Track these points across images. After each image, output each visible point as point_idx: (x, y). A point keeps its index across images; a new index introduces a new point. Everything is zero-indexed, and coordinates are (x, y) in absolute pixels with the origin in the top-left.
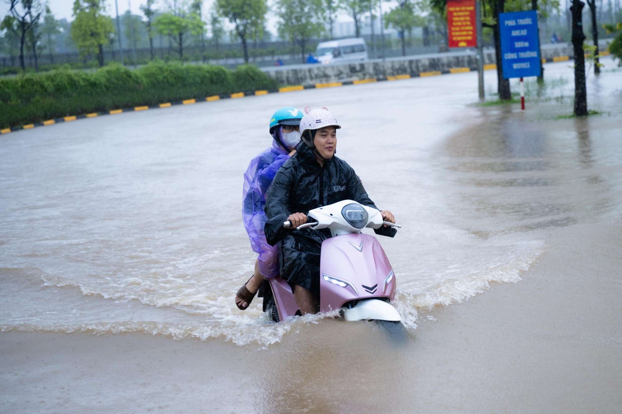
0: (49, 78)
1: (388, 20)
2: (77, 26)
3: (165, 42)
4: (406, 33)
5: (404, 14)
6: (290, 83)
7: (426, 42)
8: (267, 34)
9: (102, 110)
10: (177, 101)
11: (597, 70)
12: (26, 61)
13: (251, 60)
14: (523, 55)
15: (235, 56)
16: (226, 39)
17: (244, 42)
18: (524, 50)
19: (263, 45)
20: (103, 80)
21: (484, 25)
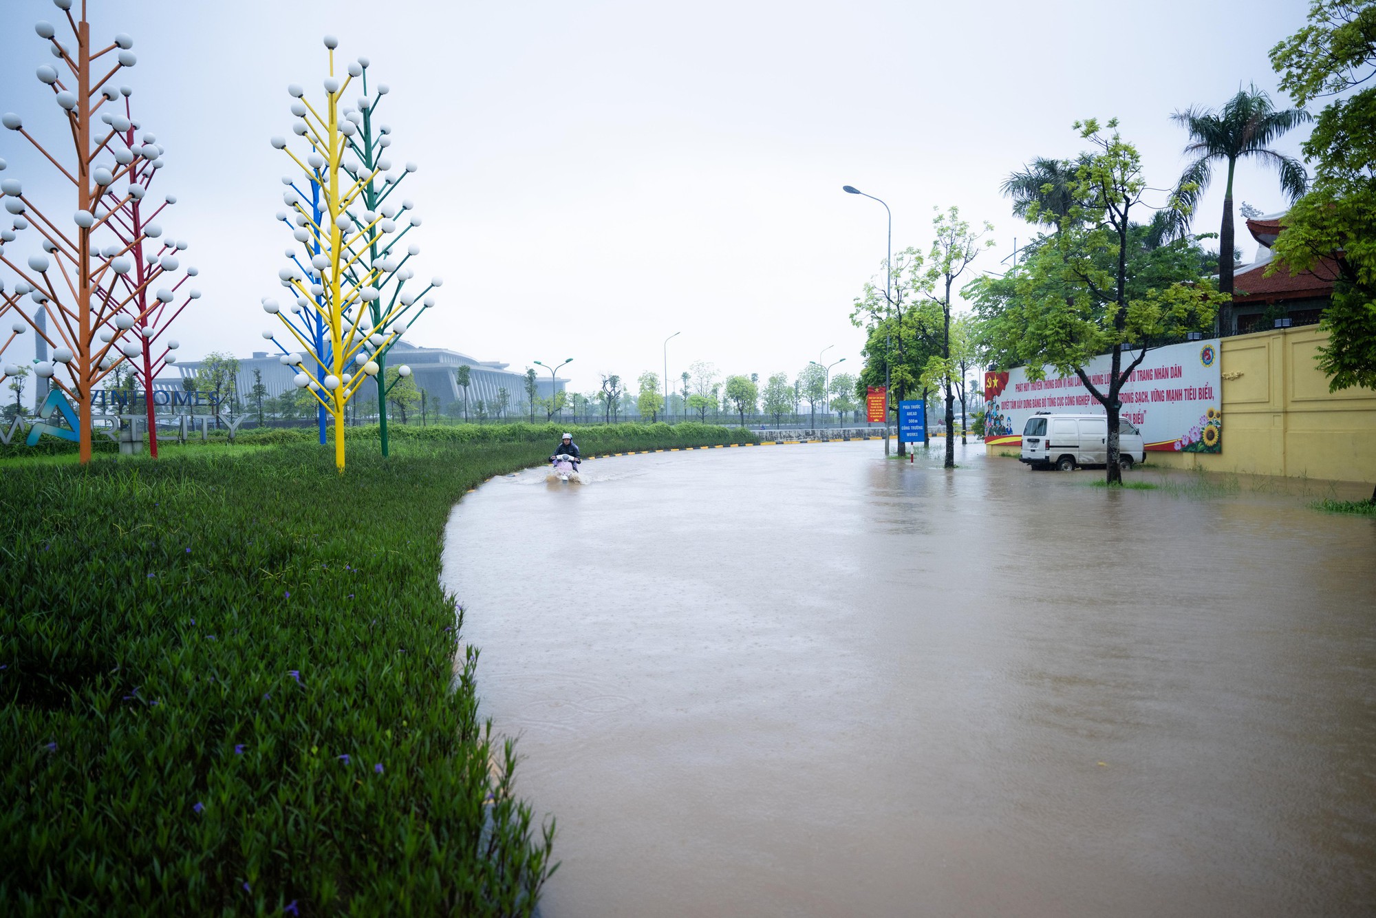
0: (621, 429)
1: (833, 405)
2: (642, 399)
3: (695, 412)
4: (844, 414)
5: (843, 402)
6: (767, 440)
7: (856, 421)
8: (756, 410)
9: (651, 449)
10: (696, 447)
11: (964, 442)
12: (610, 419)
13: (745, 425)
14: (913, 428)
15: (736, 423)
16: (731, 412)
17: (742, 414)
18: (915, 424)
19: (754, 417)
20: (653, 432)
21: (891, 409)
